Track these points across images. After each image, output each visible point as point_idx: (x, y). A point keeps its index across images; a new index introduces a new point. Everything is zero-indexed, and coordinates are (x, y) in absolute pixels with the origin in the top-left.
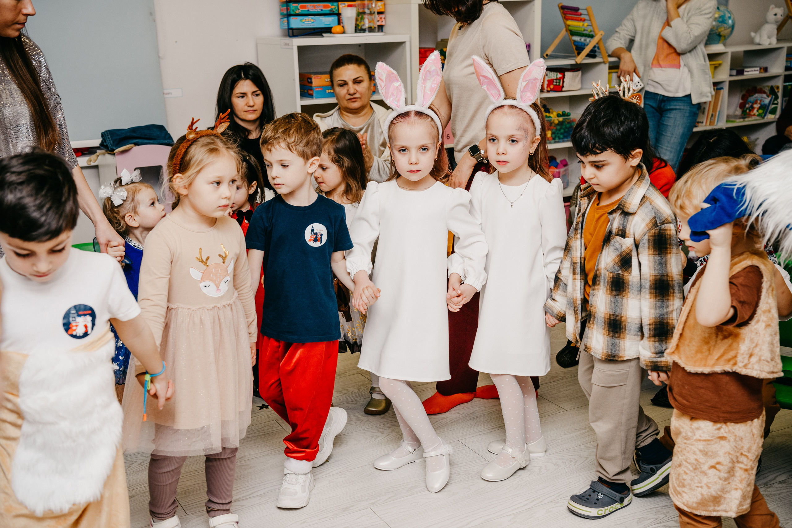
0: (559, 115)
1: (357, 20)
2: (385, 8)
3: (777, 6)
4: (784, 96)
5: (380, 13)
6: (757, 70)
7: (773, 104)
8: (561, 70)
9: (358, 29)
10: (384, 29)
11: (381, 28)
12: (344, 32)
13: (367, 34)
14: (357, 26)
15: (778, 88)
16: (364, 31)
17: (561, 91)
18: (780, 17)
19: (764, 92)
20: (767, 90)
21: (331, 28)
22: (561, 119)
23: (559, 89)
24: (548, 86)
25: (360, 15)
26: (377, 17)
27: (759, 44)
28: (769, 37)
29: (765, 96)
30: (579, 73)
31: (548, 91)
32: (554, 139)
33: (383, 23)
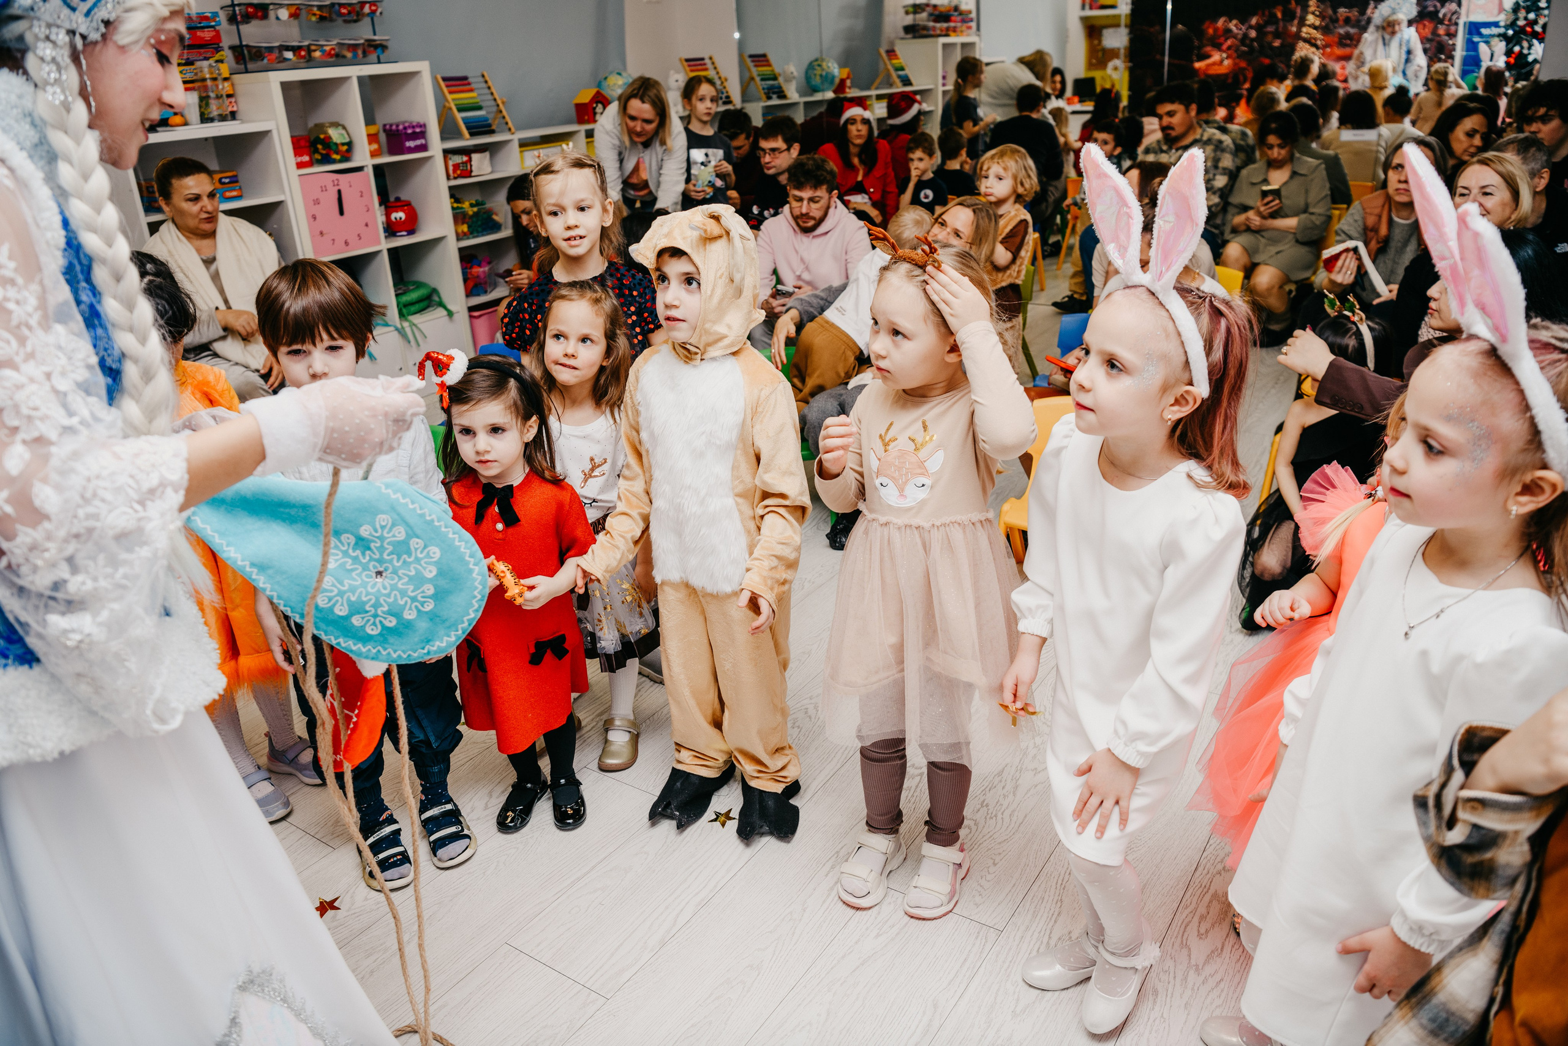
0: (472, 205)
1: (200, 107)
2: (234, 89)
3: (678, 72)
5: (229, 96)
8: (467, 151)
9: (205, 119)
10: (238, 116)
11: (233, 116)
12: (186, 124)
13: (216, 124)
14: (202, 115)
16: (212, 120)
17: (470, 176)
18: (682, 83)
21: (167, 119)
22: (475, 209)
23: (468, 174)
24: (454, 171)
25: (204, 101)
26: (227, 101)
30: (487, 154)
31: (455, 178)
32: (471, 233)
33: (235, 109)
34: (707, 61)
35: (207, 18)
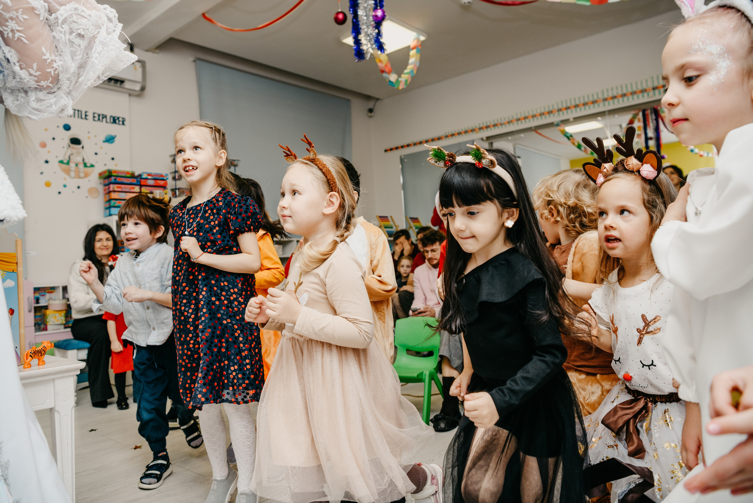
30: (282, 246)
34: (390, 218)
35: (162, 176)
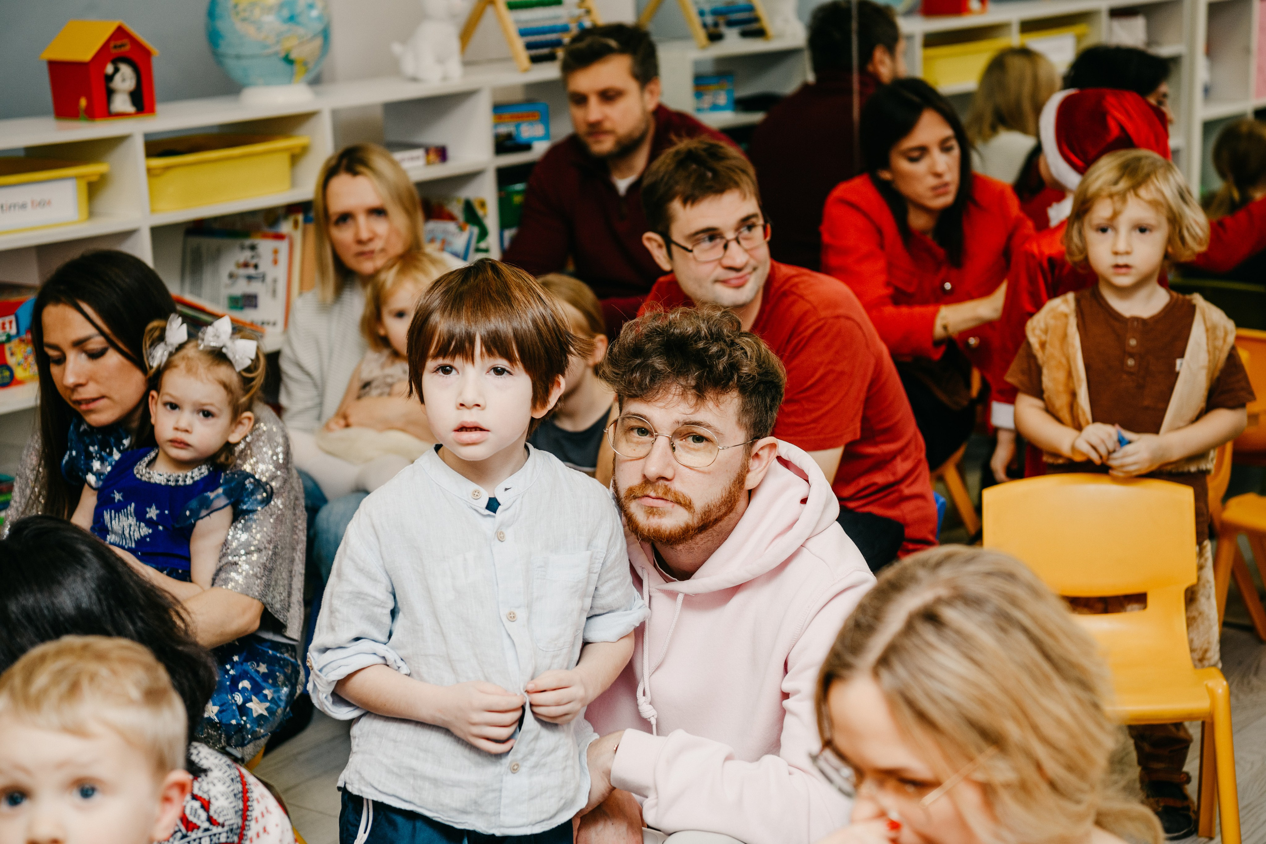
4: (504, 225)
6: (418, 158)
7: (478, 250)
15: (483, 204)
19: (451, 218)
20: (456, 209)
27: (414, 79)
28: (441, 61)
29: (451, 226)
